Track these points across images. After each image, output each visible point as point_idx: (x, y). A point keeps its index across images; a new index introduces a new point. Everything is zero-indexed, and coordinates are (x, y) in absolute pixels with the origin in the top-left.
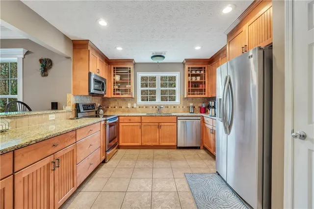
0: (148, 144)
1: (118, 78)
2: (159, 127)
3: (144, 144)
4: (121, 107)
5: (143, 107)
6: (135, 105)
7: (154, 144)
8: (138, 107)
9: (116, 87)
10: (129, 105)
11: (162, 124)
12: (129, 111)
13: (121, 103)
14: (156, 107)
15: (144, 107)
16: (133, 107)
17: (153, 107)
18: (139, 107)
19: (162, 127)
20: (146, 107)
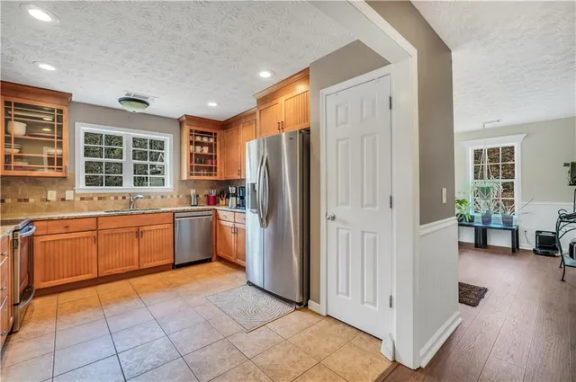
0: (114, 271)
1: (19, 129)
2: (139, 234)
3: (104, 273)
4: (26, 200)
5: (92, 199)
6: (69, 195)
7: (128, 268)
8: (78, 199)
9: (14, 151)
10: (52, 195)
11: (146, 228)
12: (49, 209)
13: (23, 190)
14: (124, 198)
15: (96, 199)
16: (63, 200)
17: (116, 198)
18: (82, 199)
19: (145, 235)
20: (100, 198)
